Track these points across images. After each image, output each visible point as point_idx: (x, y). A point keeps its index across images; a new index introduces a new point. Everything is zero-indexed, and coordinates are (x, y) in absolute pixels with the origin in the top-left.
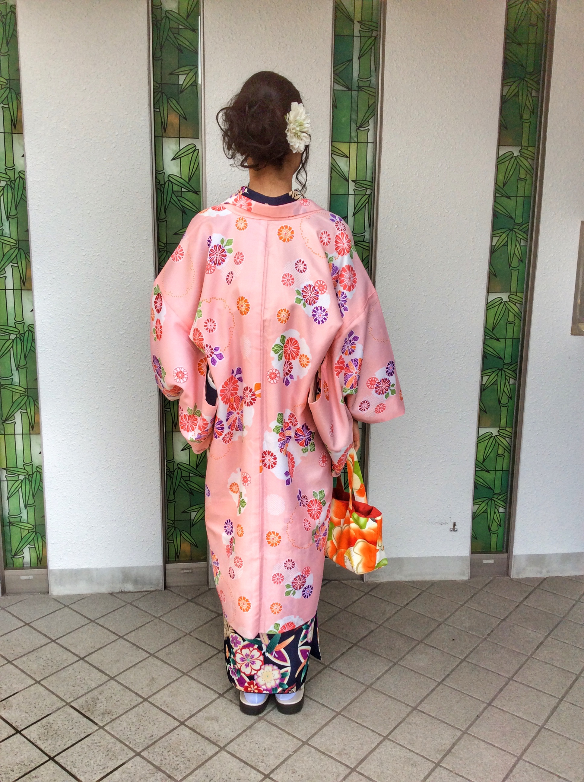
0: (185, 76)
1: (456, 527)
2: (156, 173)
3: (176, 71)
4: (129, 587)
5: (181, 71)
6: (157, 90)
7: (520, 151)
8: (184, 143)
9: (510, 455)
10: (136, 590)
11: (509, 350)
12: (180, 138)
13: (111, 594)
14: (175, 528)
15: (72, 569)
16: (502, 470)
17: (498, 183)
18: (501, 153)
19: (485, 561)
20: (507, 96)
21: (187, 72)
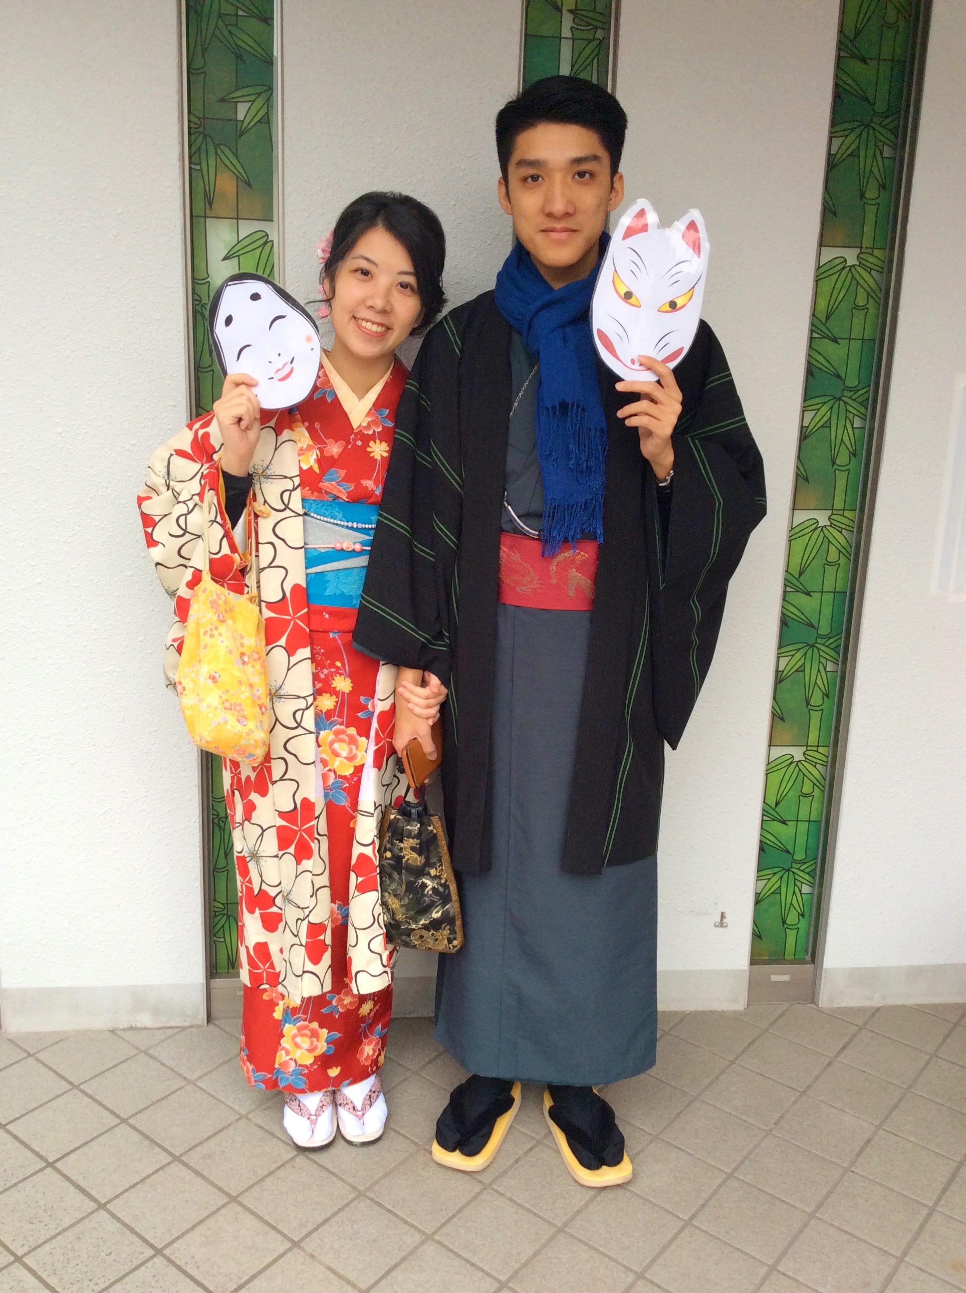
0: (250, 103)
1: (724, 921)
2: (193, 282)
3: (231, 96)
4: (145, 1020)
5: (240, 97)
6: (197, 130)
7: (858, 257)
8: (247, 228)
9: (824, 796)
10: (157, 1026)
11: (827, 611)
12: (238, 219)
13: (113, 1031)
14: (228, 916)
15: (42, 989)
16: (809, 821)
17: (817, 315)
18: (824, 260)
19: (774, 978)
20: (838, 156)
21: (252, 98)
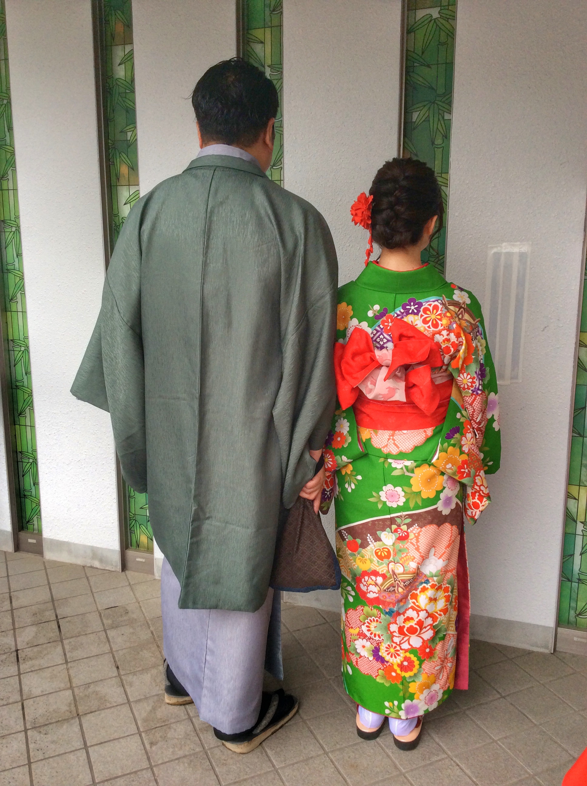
0: (132, 132)
3: (125, 129)
4: (97, 564)
5: (129, 129)
6: (112, 147)
8: (133, 189)
10: (102, 568)
12: (129, 185)
13: (84, 567)
14: (136, 521)
15: (58, 541)
20: (416, 123)
21: (132, 129)
